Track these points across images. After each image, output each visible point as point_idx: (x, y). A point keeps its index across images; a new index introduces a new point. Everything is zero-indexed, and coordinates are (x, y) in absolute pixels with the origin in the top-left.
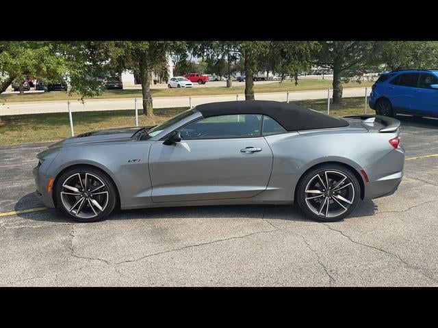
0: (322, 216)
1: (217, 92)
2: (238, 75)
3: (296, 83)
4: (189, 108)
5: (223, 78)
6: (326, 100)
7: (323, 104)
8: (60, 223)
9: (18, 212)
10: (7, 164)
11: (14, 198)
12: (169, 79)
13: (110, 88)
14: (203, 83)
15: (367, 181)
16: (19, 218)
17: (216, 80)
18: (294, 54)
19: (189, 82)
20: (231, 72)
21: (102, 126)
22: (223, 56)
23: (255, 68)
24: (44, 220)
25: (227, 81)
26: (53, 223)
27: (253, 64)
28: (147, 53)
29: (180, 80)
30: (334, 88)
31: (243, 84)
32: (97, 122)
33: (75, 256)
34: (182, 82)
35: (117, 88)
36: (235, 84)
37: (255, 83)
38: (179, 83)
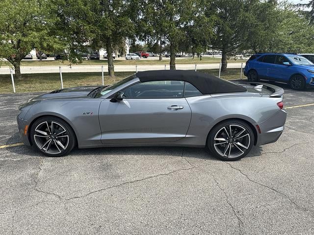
0: (226, 157)
1: (154, 63)
2: (166, 53)
3: (201, 59)
4: (136, 72)
5: (157, 55)
6: (219, 69)
7: (217, 72)
8: (35, 157)
9: (8, 146)
10: (15, 107)
11: (9, 134)
12: (127, 54)
13: (92, 59)
14: (146, 57)
15: (260, 132)
16: (7, 151)
17: (153, 56)
18: (200, 41)
19: (138, 57)
20: (162, 51)
21: (82, 82)
22: (157, 41)
23: (177, 49)
24: (24, 153)
25: (160, 57)
26: (30, 157)
27: (176, 46)
28: (111, 37)
29: (133, 55)
30: (222, 62)
31: (169, 58)
32: (79, 79)
33: (37, 190)
34: (134, 56)
35: (96, 59)
36: (164, 59)
37: (176, 58)
38: (132, 57)
